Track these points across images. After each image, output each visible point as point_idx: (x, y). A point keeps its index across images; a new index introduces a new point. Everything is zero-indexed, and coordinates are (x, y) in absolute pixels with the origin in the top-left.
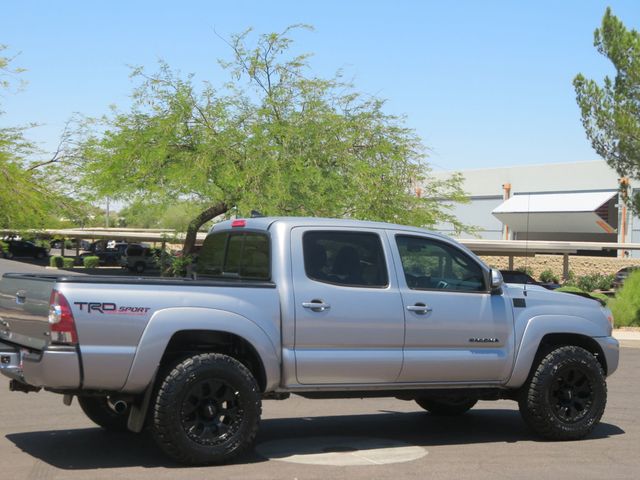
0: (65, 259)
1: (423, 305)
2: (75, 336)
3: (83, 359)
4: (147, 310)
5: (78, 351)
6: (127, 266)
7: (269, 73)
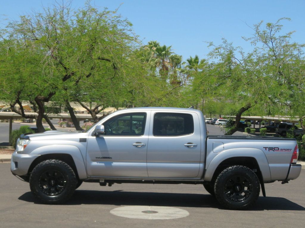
0: (251, 129)
6: (278, 133)
7: (273, 41)
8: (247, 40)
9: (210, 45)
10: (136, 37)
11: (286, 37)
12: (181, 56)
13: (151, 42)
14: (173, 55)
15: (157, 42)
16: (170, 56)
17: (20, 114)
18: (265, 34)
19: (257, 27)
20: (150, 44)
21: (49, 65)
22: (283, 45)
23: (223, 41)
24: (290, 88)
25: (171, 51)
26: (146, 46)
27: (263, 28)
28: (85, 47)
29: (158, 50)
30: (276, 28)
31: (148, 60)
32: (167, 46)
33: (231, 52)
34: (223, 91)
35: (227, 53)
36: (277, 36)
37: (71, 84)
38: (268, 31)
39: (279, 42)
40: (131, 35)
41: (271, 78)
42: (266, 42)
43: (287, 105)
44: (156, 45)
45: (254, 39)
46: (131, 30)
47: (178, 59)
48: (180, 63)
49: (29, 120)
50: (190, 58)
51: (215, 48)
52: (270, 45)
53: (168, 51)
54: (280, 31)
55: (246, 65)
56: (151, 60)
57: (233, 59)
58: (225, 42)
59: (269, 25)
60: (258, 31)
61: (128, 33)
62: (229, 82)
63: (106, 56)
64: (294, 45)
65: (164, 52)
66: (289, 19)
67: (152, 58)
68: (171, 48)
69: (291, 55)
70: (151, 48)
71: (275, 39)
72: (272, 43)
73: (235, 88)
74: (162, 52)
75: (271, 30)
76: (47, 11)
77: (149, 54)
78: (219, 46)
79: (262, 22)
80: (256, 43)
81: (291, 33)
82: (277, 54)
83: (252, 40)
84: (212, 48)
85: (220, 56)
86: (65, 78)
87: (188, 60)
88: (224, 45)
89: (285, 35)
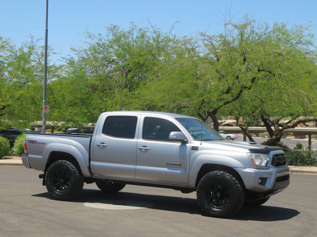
1: (146, 147)
2: (27, 151)
5: (28, 156)
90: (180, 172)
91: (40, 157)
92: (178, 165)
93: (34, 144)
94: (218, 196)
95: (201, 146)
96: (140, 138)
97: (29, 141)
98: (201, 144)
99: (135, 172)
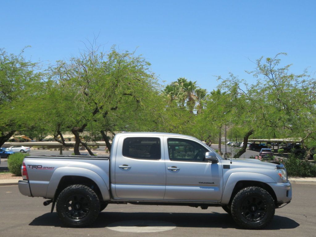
1: (176, 167)
2: (27, 177)
3: (30, 185)
4: (53, 168)
5: (28, 182)
7: (272, 74)
8: (249, 73)
9: (219, 79)
10: (153, 75)
11: (284, 69)
12: (206, 90)
13: (180, 78)
14: (198, 88)
15: (185, 79)
16: (196, 90)
17: (61, 143)
18: (265, 67)
19: (259, 62)
20: (179, 81)
21: (81, 100)
22: (281, 76)
23: (230, 75)
24: (288, 113)
25: (196, 86)
26: (177, 82)
27: (263, 62)
28: (108, 84)
29: (185, 85)
30: (275, 62)
31: (177, 94)
32: (193, 81)
33: (236, 84)
34: (230, 118)
35: (233, 85)
36: (276, 68)
37: (99, 116)
38: (268, 65)
39: (277, 74)
40: (148, 73)
41: (271, 105)
42: (266, 75)
43: (289, 128)
44: (184, 81)
45: (256, 72)
46: (148, 69)
47: (202, 92)
48: (204, 96)
49: (82, 148)
50: (213, 91)
51: (223, 81)
52: (271, 76)
53: (194, 86)
54: (278, 64)
55: (250, 94)
56: (179, 94)
57: (238, 90)
58: (231, 76)
59: (268, 60)
60: (259, 65)
61: (145, 71)
62: (234, 110)
63: (128, 92)
64: (291, 76)
65: (190, 87)
66: (286, 54)
67: (180, 92)
68: (196, 83)
69: (288, 85)
70: (180, 83)
71: (275, 71)
72: (272, 75)
73: (239, 115)
74: (188, 86)
75: (271, 64)
76: (84, 56)
77: (178, 89)
78: (226, 80)
79: (262, 57)
80: (257, 76)
81: (288, 66)
82: (277, 84)
83: (254, 73)
84: (220, 81)
85: (227, 88)
86: (96, 111)
87: (211, 93)
88: (231, 79)
89: (283, 67)
90: (213, 189)
91: (47, 182)
92: (211, 183)
93: (38, 169)
94: (254, 209)
95: (232, 164)
96: (167, 159)
97: (30, 166)
98: (231, 163)
99: (165, 192)
